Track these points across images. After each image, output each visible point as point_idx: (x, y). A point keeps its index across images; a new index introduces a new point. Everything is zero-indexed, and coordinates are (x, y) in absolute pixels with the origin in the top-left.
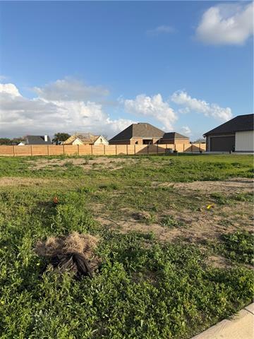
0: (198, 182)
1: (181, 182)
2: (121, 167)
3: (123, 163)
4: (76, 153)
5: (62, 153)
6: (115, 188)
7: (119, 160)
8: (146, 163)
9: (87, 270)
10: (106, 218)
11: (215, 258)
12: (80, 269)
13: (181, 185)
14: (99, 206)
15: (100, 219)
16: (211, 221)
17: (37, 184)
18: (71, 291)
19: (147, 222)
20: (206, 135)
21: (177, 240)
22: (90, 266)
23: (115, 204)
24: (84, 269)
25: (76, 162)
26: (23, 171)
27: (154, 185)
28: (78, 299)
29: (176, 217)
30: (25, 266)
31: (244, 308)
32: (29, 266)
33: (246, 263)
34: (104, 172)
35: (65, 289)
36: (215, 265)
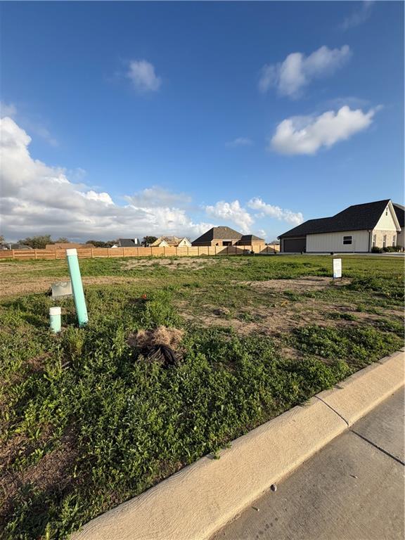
0: (272, 281)
1: (258, 280)
2: (203, 267)
3: (205, 263)
4: (162, 254)
5: (150, 254)
6: (197, 286)
7: (201, 260)
8: (226, 263)
9: (174, 360)
10: (189, 314)
11: (288, 350)
12: (167, 359)
13: (258, 283)
14: (183, 303)
15: (184, 315)
16: (285, 316)
17: (128, 283)
18: (159, 378)
19: (226, 317)
20: (280, 237)
21: (253, 333)
22: (176, 356)
23: (198, 301)
24: (170, 358)
25: (162, 262)
26: (116, 271)
27: (233, 283)
28: (166, 386)
29: (253, 312)
30: (119, 355)
31: (314, 395)
32: (122, 356)
33: (317, 355)
34: (188, 272)
35: (154, 377)
36: (288, 356)
